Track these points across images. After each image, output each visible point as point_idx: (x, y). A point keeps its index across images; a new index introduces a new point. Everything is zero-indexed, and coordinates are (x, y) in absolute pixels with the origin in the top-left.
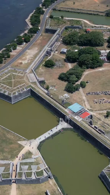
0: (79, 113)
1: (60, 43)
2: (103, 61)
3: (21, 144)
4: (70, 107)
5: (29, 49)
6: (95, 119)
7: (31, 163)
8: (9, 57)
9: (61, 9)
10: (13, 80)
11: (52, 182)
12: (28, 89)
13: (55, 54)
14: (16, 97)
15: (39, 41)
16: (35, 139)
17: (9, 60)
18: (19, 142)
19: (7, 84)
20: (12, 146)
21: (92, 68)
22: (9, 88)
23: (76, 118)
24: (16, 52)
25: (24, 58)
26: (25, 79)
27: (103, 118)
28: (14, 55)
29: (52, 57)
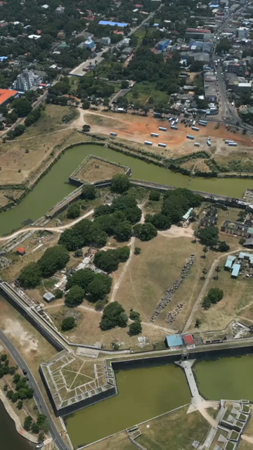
0: (184, 342)
1: (21, 291)
3: (192, 411)
4: (170, 344)
5: (4, 328)
6: (197, 337)
7: (228, 413)
8: (4, 357)
10: (78, 373)
12: (111, 366)
16: (192, 396)
18: (188, 412)
20: (190, 420)
23: (188, 348)
25: (22, 343)
26: (85, 361)
29: (51, 315)
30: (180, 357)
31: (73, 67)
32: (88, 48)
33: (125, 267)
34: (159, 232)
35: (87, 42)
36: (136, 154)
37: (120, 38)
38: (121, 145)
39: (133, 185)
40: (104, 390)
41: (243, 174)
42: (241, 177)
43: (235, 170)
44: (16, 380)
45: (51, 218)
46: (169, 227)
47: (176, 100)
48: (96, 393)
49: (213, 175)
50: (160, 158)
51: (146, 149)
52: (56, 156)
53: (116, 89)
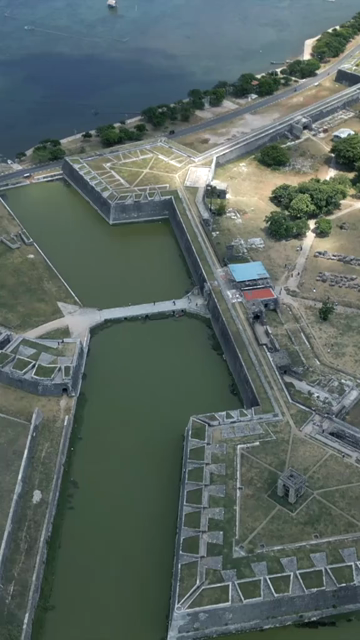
0: (249, 286)
1: (352, 114)
3: (62, 309)
5: (254, 113)
10: (146, 171)
11: (67, 403)
12: (163, 198)
13: (314, 138)
14: (124, 209)
15: (298, 100)
16: (100, 309)
17: (184, 127)
18: (60, 304)
19: (126, 175)
20: (37, 305)
22: (122, 185)
23: (229, 293)
24: (213, 113)
25: (224, 130)
26: (177, 176)
27: (308, 320)
28: (201, 119)
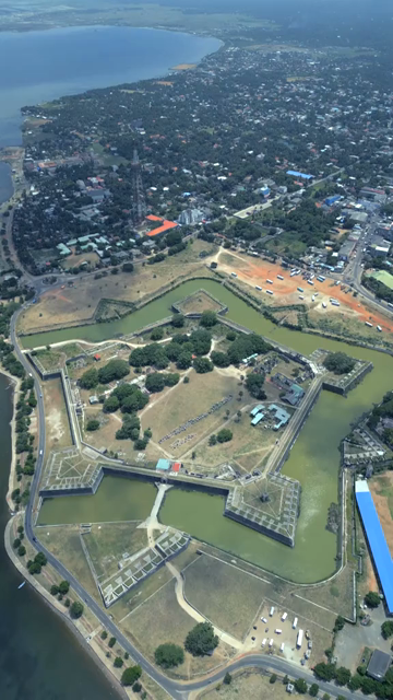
0: (171, 468)
1: (78, 390)
2: (147, 395)
3: (141, 528)
4: (158, 466)
5: (47, 415)
6: (186, 467)
7: (167, 539)
8: (32, 439)
9: (31, 332)
10: (73, 467)
11: (194, 542)
12: (100, 469)
13: (85, 408)
15: (48, 398)
16: (149, 516)
17: (37, 443)
18: (138, 527)
19: (71, 475)
20: (135, 534)
21: (141, 408)
22: (78, 479)
23: (171, 474)
24: (34, 427)
25: (52, 430)
26: (84, 459)
27: (192, 462)
28: (36, 433)
29: (86, 414)
30: (159, 480)
31: (240, 209)
32: (262, 195)
33: (169, 391)
34: (215, 368)
35: (263, 189)
36: (242, 295)
37: (299, 188)
38: (234, 285)
39: (219, 322)
40: (82, 486)
41: (326, 334)
42: (323, 336)
43: (322, 328)
44: (30, 457)
45: (137, 335)
46: (227, 366)
47: (310, 253)
48: (75, 487)
49: (299, 329)
50: (259, 303)
51: (253, 293)
52: (175, 285)
53: (263, 235)
